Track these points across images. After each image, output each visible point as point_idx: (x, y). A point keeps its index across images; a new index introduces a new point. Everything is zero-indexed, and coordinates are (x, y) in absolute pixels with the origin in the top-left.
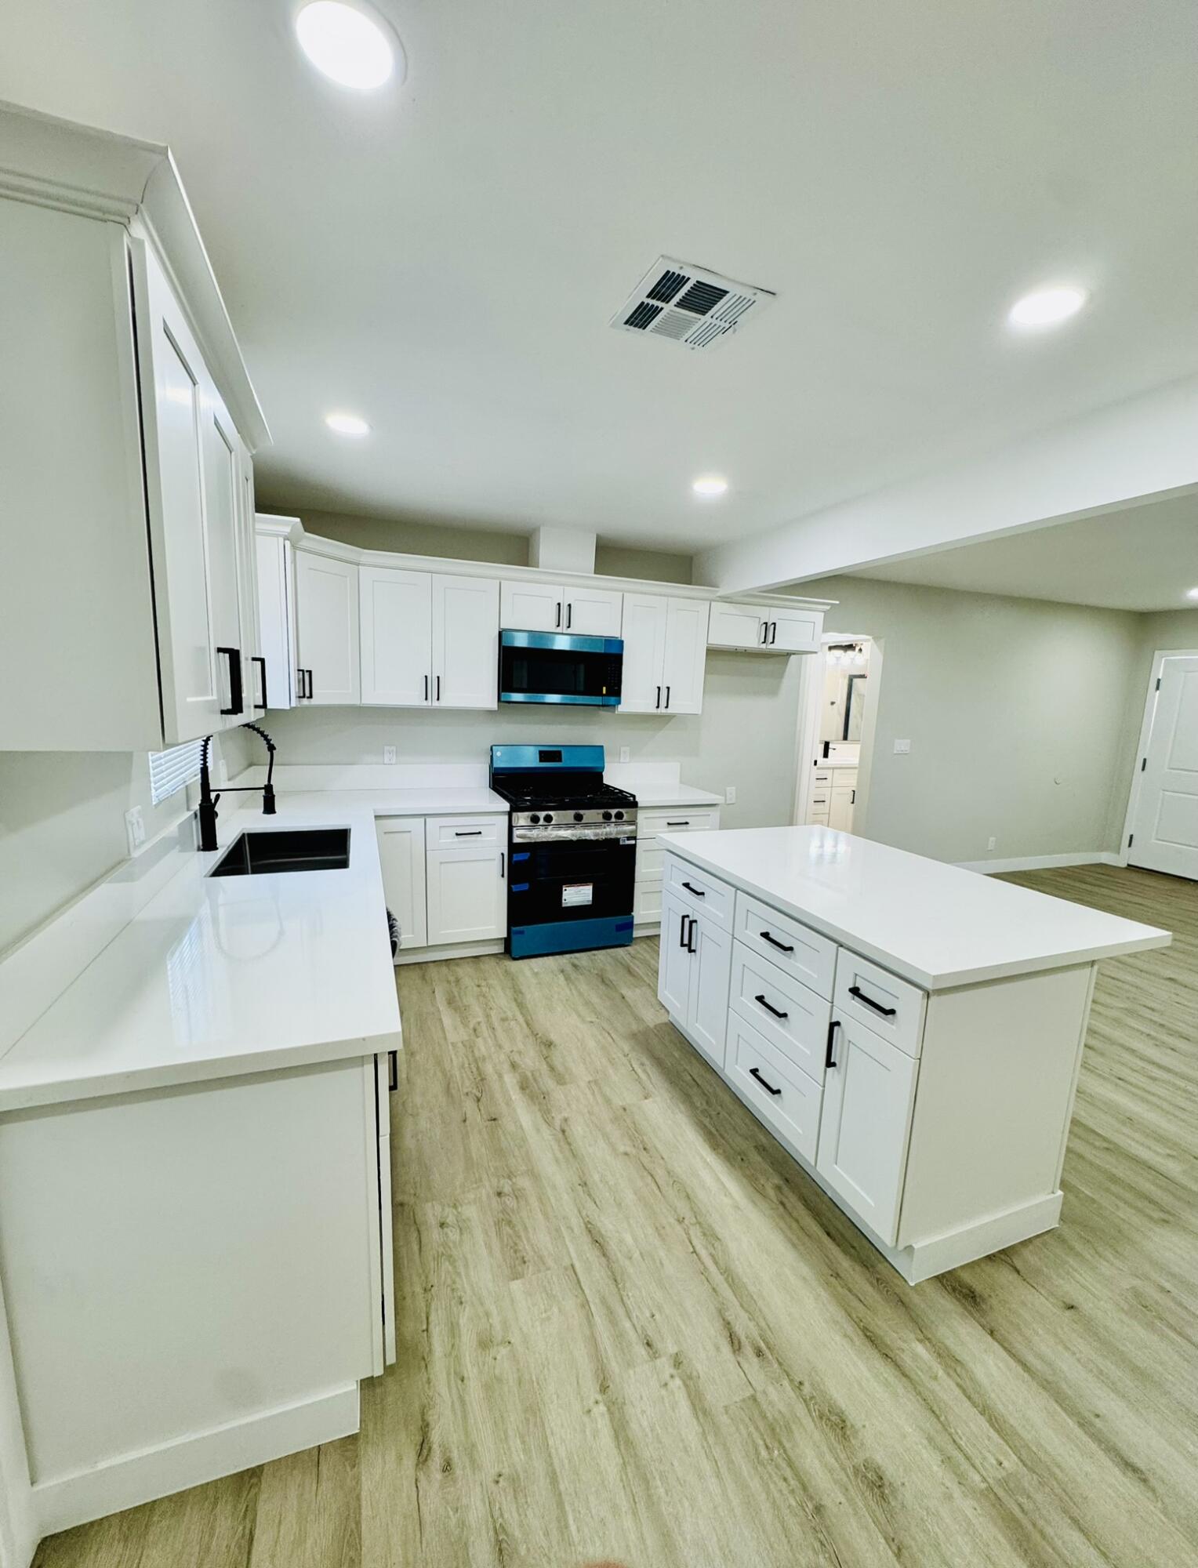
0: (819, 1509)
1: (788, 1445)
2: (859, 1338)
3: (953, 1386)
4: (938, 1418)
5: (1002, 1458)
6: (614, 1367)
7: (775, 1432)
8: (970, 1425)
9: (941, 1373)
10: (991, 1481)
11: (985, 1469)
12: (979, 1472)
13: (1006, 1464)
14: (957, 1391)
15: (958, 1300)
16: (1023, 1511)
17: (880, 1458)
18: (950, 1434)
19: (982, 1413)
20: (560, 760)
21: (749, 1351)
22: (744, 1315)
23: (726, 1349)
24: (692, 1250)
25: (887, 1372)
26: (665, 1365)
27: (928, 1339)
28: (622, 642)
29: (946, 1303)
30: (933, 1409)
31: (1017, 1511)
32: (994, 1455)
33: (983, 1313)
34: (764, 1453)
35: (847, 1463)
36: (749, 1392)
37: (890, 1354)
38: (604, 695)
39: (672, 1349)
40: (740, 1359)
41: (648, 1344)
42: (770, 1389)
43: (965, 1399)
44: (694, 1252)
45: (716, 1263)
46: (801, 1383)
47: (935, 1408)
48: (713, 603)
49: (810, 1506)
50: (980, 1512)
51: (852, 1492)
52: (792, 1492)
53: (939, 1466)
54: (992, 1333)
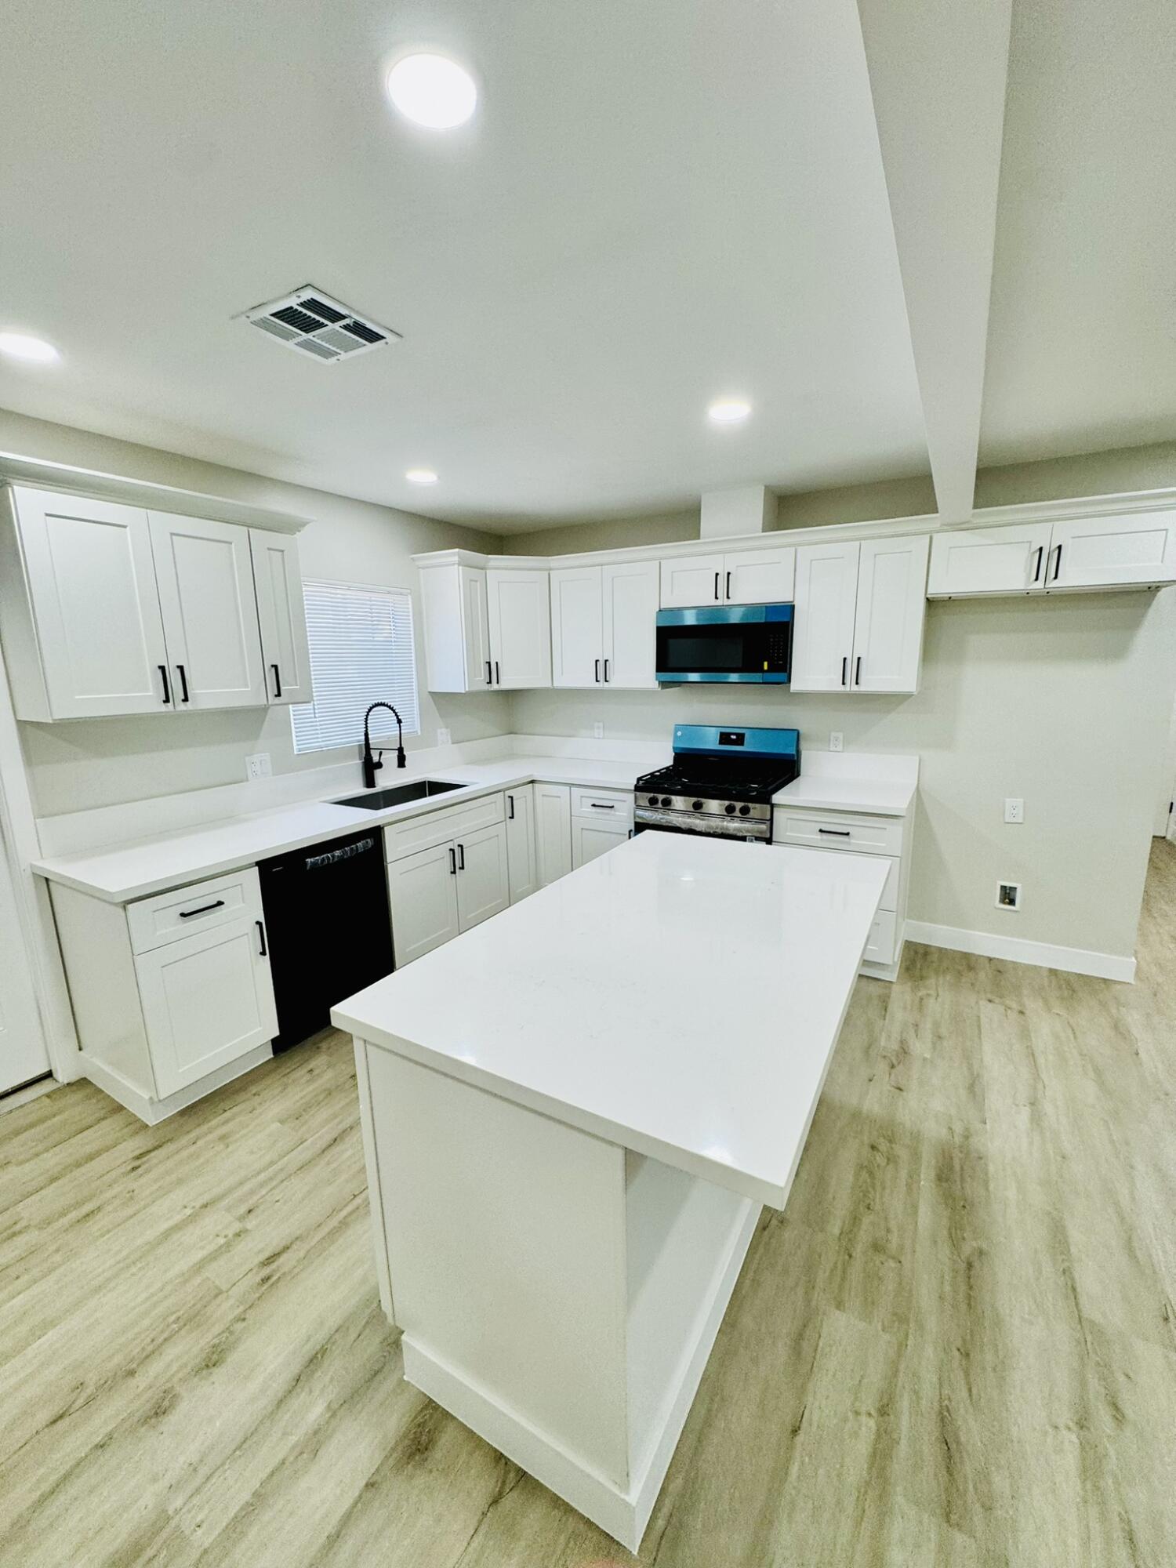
0: (132, 1373)
1: (183, 1332)
2: (308, 1350)
3: (280, 1456)
4: (239, 1448)
5: (204, 1526)
6: (225, 1202)
7: (192, 1319)
8: (239, 1484)
9: (294, 1439)
10: (177, 1519)
11: (189, 1511)
12: (185, 1504)
13: (200, 1532)
14: (276, 1461)
15: (405, 1436)
16: (150, 1560)
17: (183, 1407)
18: (223, 1464)
19: (256, 1494)
20: (742, 744)
21: (266, 1271)
22: (302, 1254)
23: (262, 1257)
24: (356, 1194)
25: (278, 1386)
26: (237, 1226)
27: (334, 1415)
28: (793, 607)
29: (395, 1421)
30: (246, 1443)
31: (150, 1553)
32: (207, 1517)
33: (399, 1467)
34: (173, 1317)
35: (175, 1379)
36: (224, 1288)
37: (300, 1384)
38: (766, 671)
39: (249, 1226)
40: (254, 1271)
41: (250, 1211)
42: (232, 1301)
43: (268, 1470)
44: (355, 1196)
45: (350, 1214)
46: (244, 1319)
47: (249, 1442)
48: (935, 536)
49: (134, 1366)
50: (144, 1513)
51: (149, 1393)
52: (143, 1349)
53: (185, 1462)
54: (370, 1485)
